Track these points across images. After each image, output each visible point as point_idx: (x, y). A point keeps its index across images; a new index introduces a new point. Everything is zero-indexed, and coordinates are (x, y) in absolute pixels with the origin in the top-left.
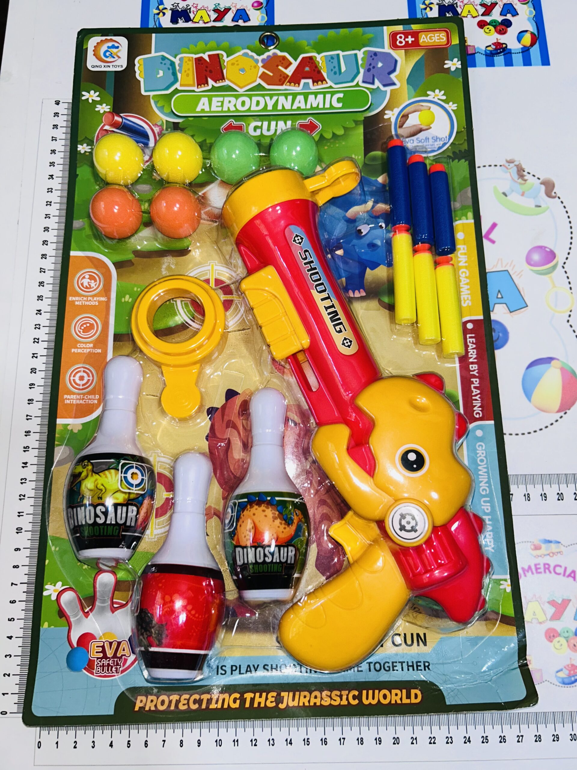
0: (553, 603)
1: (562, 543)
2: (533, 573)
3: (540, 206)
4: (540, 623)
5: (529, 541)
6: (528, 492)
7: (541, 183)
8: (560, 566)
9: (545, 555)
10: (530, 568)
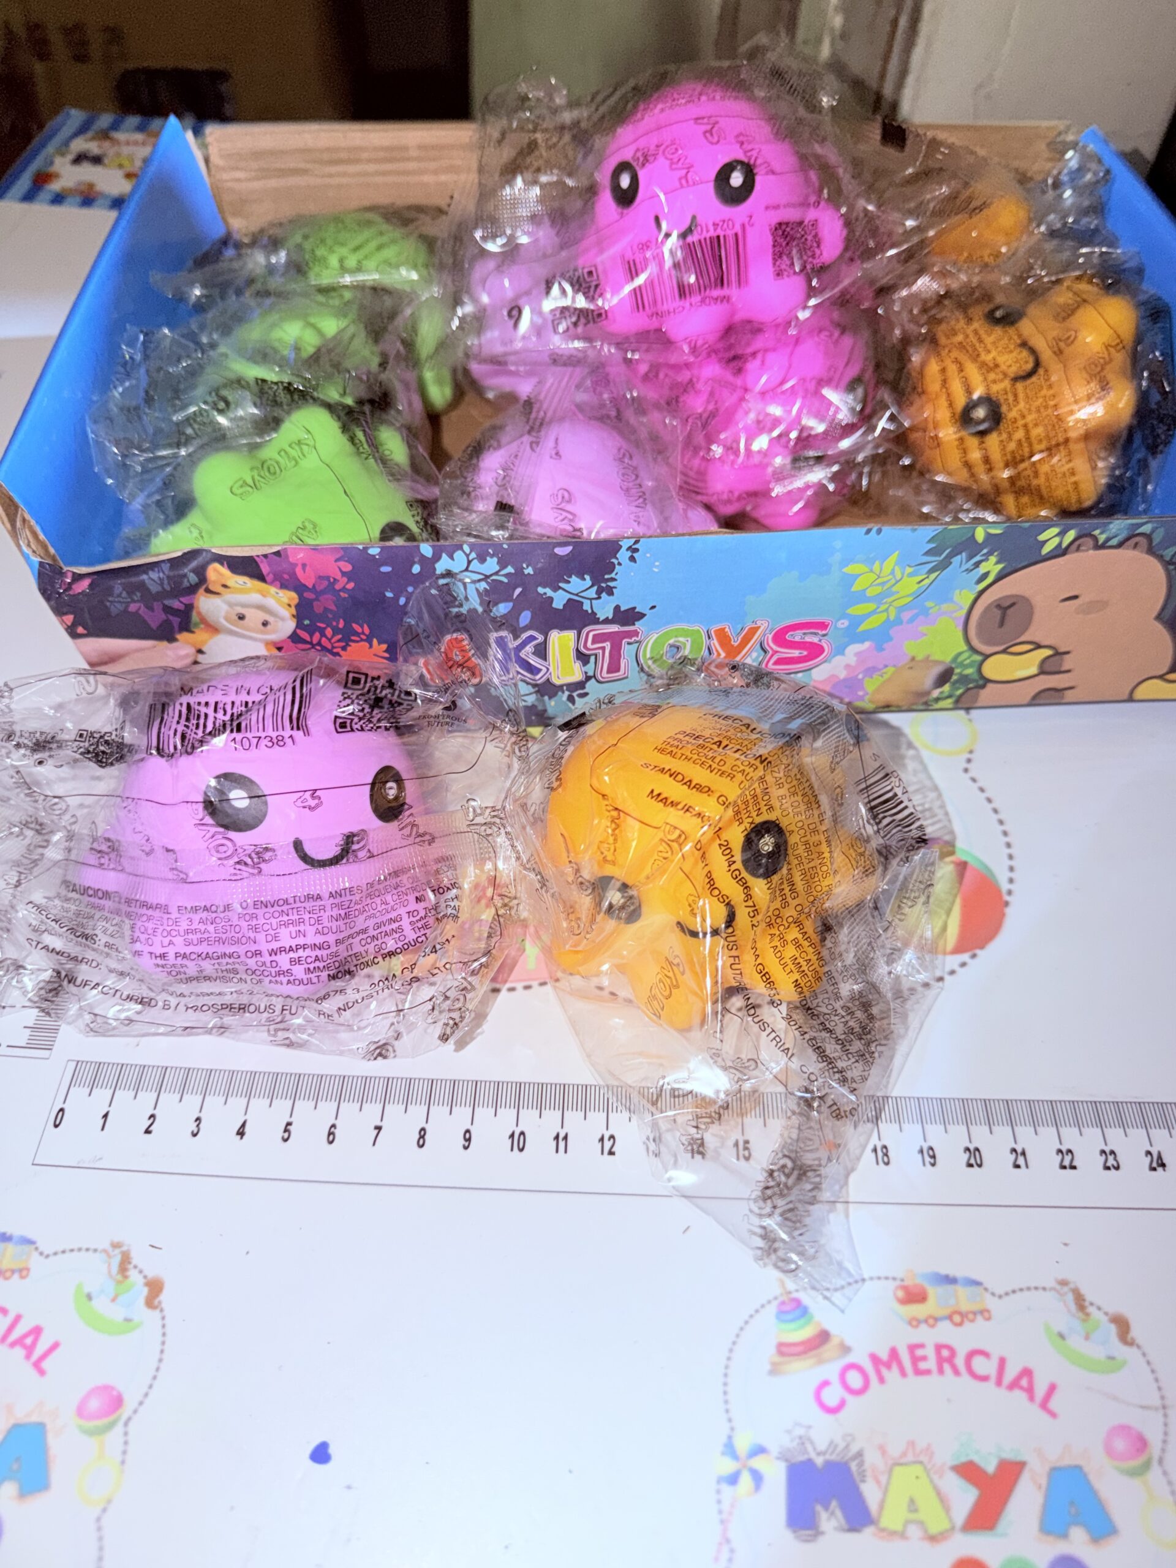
0: (968, 1471)
1: (986, 1285)
2: (903, 1373)
4: (933, 1539)
5: (890, 1275)
6: (885, 1143)
8: (985, 1354)
9: (936, 1320)
10: (894, 1353)
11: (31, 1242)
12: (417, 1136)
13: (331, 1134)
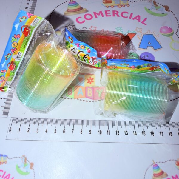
3: (164, 14)
6: (171, 131)
7: (164, 7)
10: (176, 176)
12: (81, 131)
13: (64, 131)
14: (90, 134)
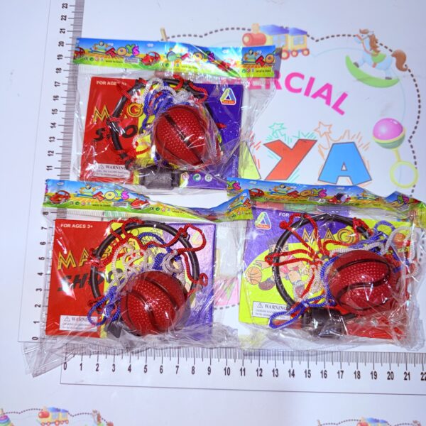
3: (390, 79)
5: (356, 419)
6: (359, 370)
11: (67, 411)
12: (191, 370)
13: (161, 369)
14: (209, 374)
